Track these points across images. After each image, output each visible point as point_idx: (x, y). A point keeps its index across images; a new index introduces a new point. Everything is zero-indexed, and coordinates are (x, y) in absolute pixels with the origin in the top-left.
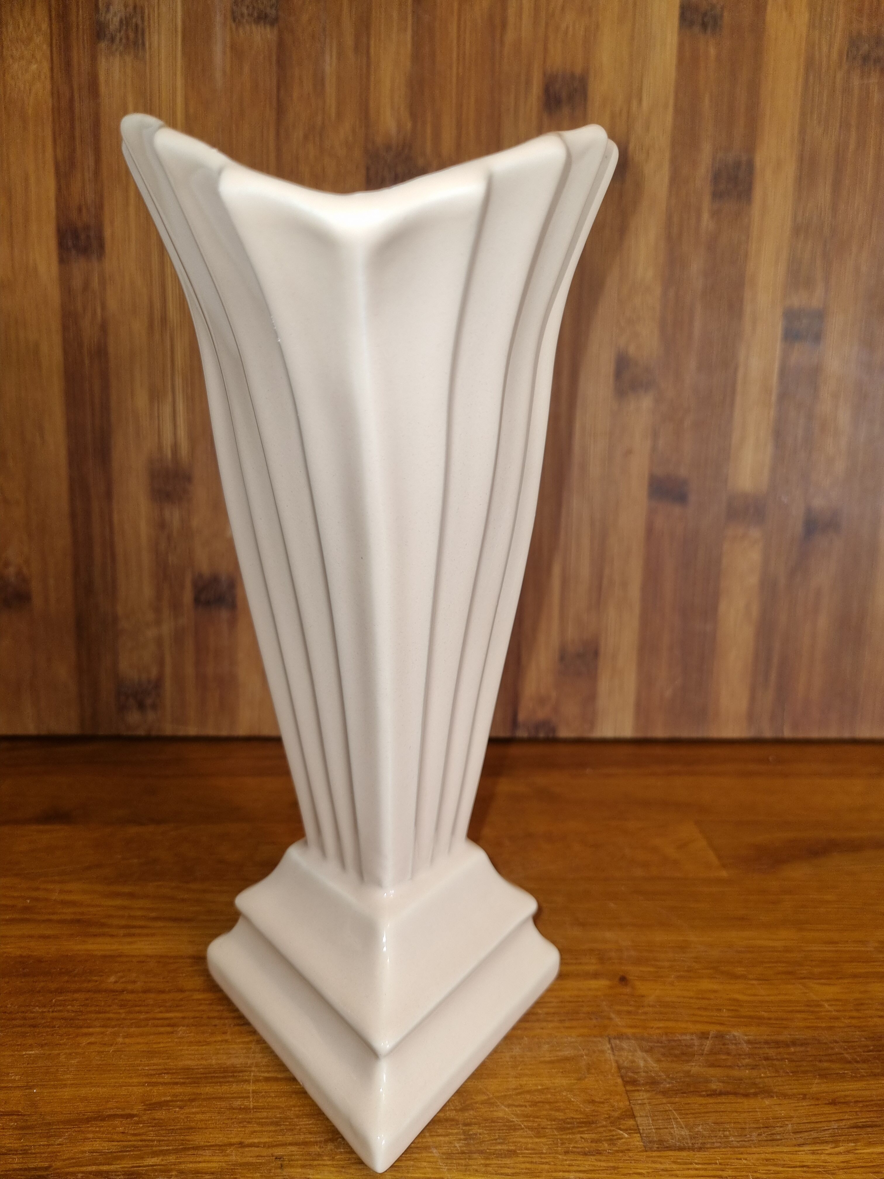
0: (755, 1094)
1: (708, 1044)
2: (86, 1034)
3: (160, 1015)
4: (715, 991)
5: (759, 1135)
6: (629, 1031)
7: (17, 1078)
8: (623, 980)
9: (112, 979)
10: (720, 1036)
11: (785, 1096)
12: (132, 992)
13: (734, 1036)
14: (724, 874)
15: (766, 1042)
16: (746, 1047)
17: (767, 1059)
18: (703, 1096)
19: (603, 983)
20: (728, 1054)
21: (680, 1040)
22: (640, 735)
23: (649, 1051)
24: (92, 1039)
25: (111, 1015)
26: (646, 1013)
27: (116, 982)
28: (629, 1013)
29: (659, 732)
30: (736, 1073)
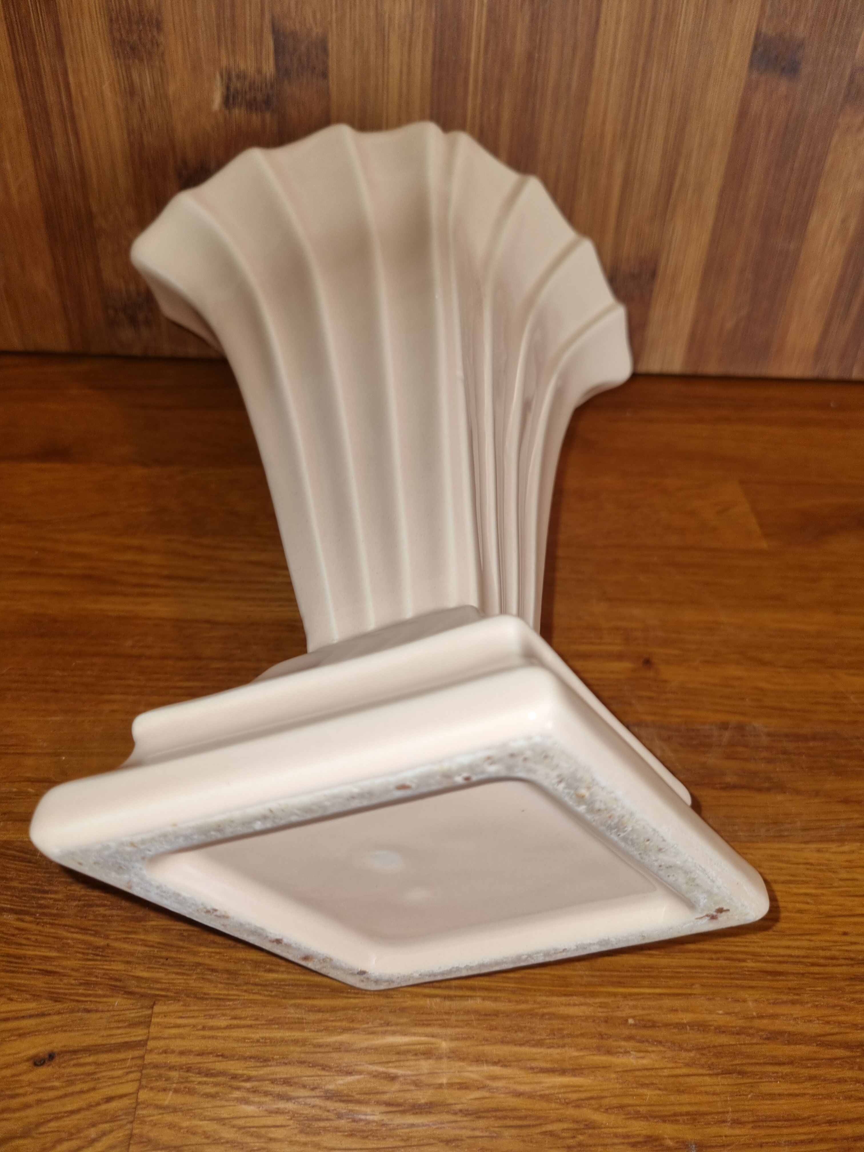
0: (768, 790)
1: (727, 735)
2: (109, 701)
3: (179, 684)
4: (740, 678)
5: (768, 830)
6: (649, 718)
7: (45, 745)
8: (647, 662)
9: (129, 643)
10: (740, 728)
11: (797, 792)
12: (150, 657)
13: (754, 728)
14: (764, 545)
15: (786, 735)
16: (765, 740)
17: (785, 752)
18: (716, 789)
19: (626, 665)
20: (746, 746)
21: (698, 730)
22: (689, 370)
23: (668, 740)
24: (115, 707)
25: (131, 682)
26: (667, 700)
27: (133, 647)
28: (650, 698)
29: (712, 368)
30: (752, 766)
